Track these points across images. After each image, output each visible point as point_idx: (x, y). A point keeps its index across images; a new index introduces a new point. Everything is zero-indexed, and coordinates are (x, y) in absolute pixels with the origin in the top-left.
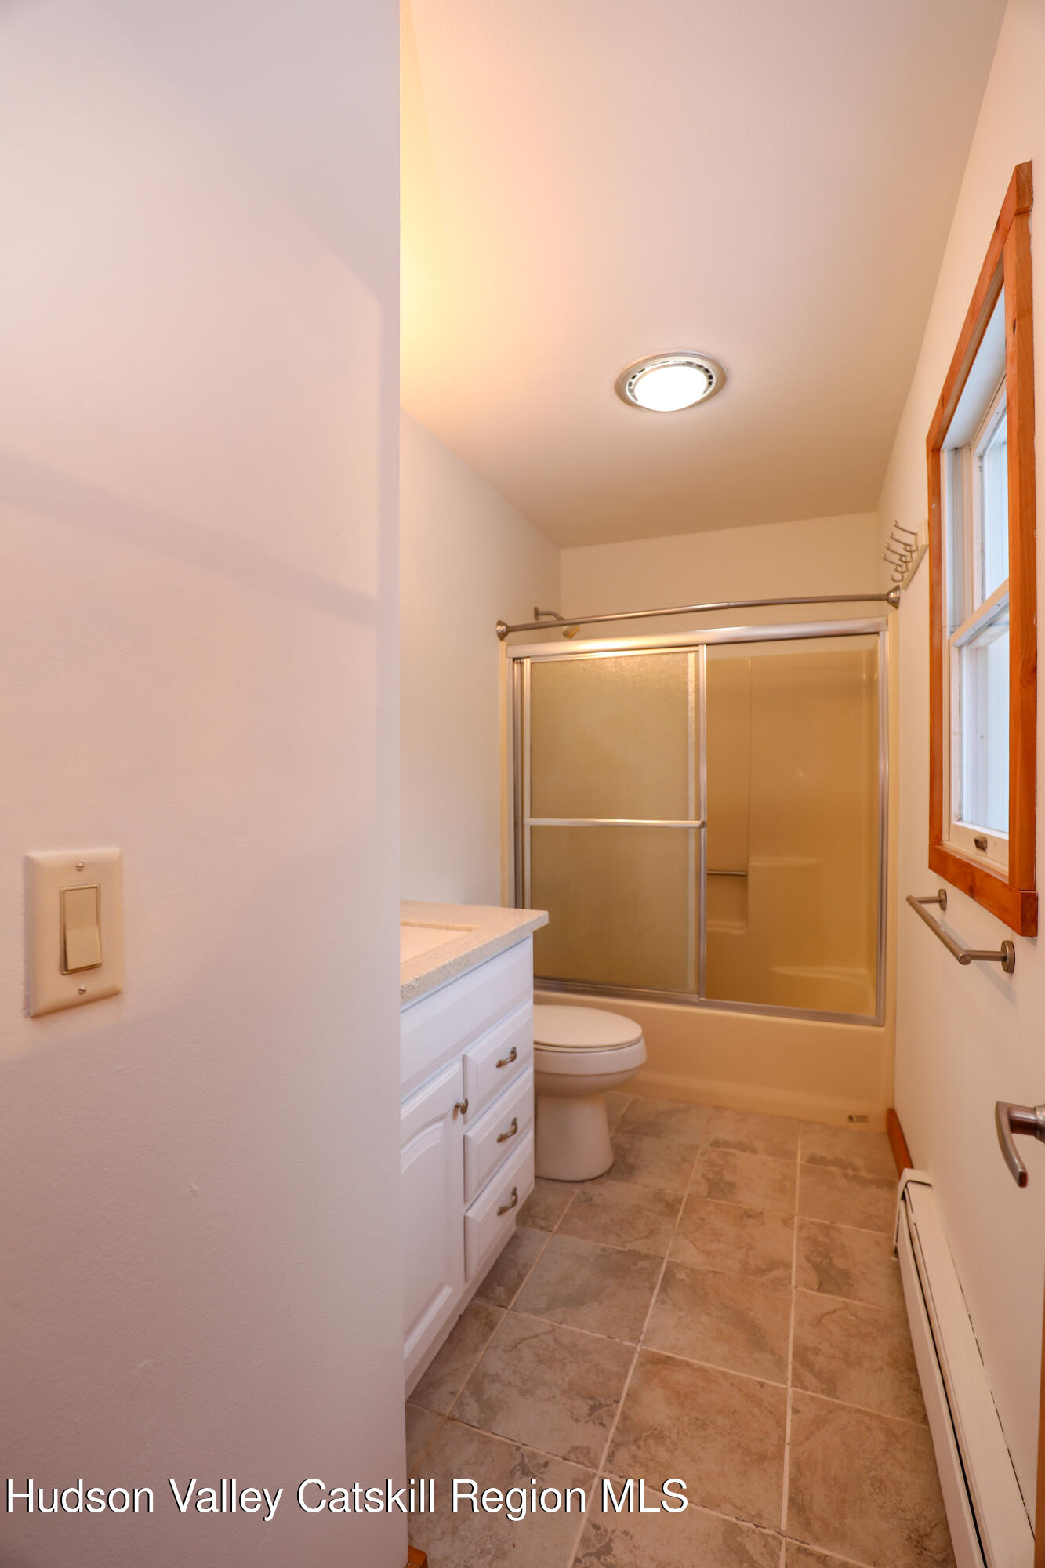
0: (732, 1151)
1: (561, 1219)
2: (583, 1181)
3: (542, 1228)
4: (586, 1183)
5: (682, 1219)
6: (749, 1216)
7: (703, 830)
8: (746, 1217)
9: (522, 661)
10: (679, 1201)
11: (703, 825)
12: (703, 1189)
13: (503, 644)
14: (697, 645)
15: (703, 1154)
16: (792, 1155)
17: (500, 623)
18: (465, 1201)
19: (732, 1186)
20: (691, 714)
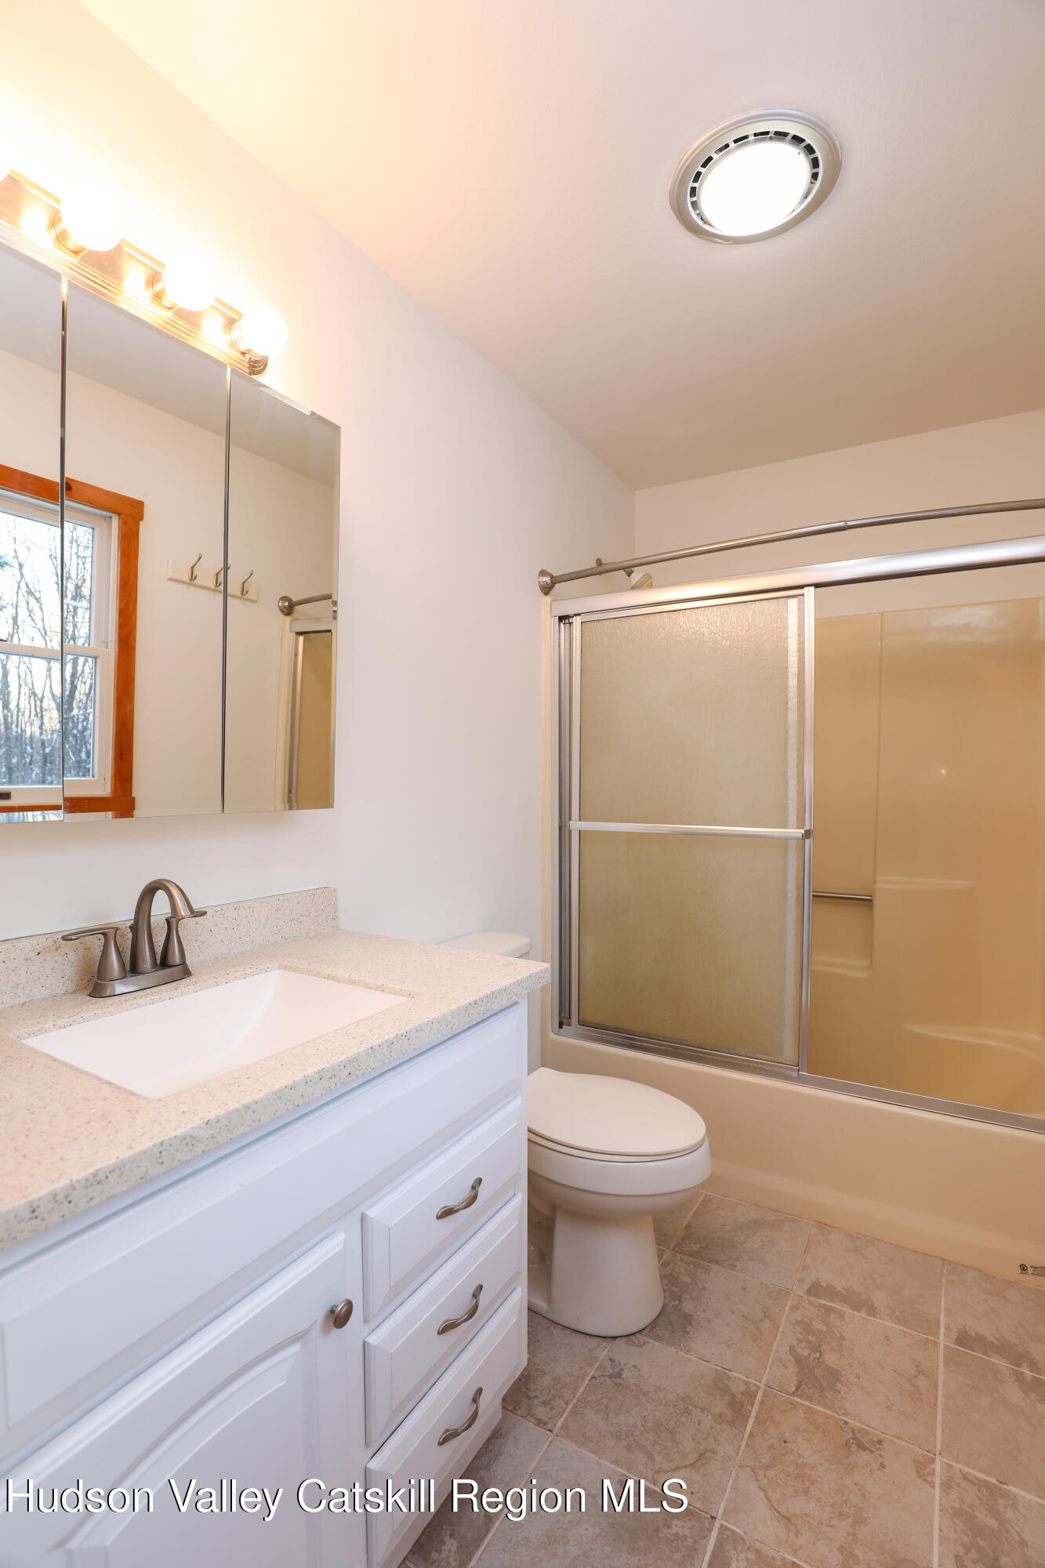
0: (837, 1306)
1: (571, 1406)
2: (615, 1338)
3: (540, 1423)
4: (617, 1340)
5: (751, 1435)
6: (862, 1447)
7: (807, 841)
8: (854, 1448)
9: (571, 620)
10: (751, 1395)
11: (807, 834)
12: (790, 1376)
13: (548, 599)
14: (802, 587)
15: (795, 1308)
16: (929, 1325)
17: (543, 573)
18: (367, 1445)
19: (834, 1375)
20: (793, 682)
